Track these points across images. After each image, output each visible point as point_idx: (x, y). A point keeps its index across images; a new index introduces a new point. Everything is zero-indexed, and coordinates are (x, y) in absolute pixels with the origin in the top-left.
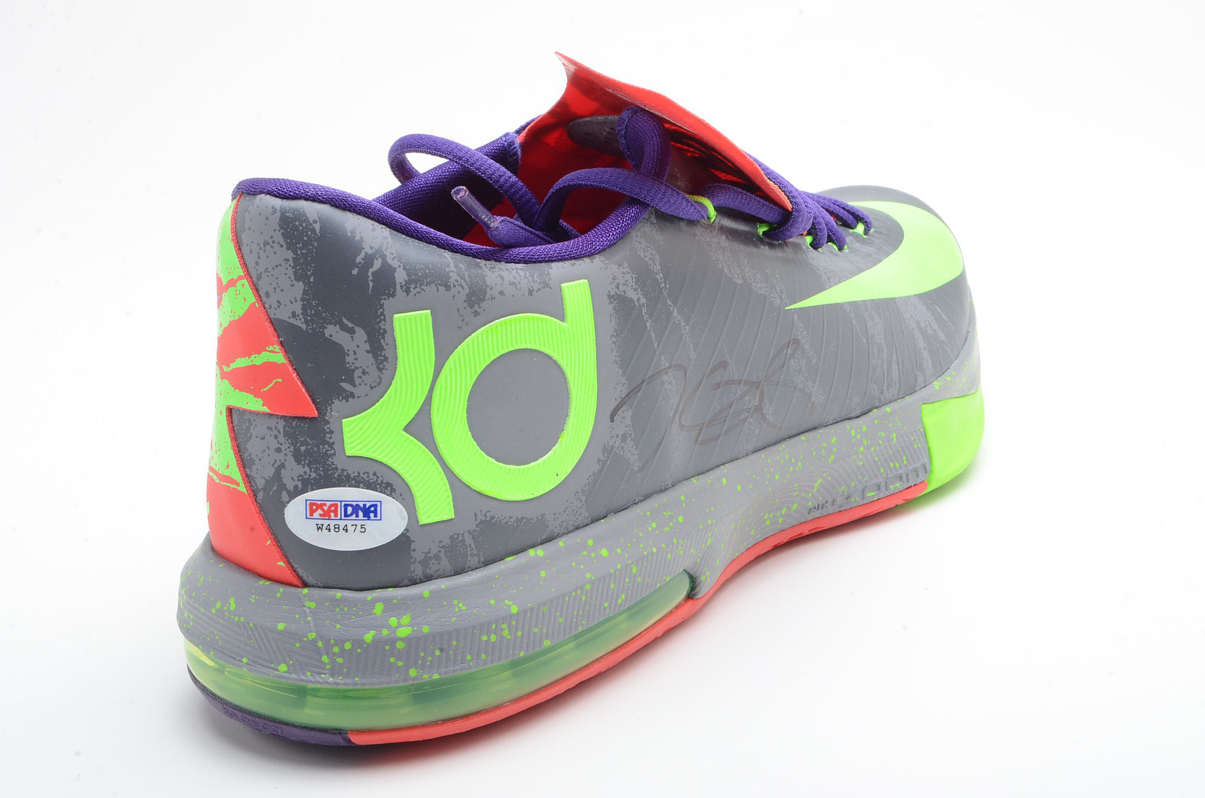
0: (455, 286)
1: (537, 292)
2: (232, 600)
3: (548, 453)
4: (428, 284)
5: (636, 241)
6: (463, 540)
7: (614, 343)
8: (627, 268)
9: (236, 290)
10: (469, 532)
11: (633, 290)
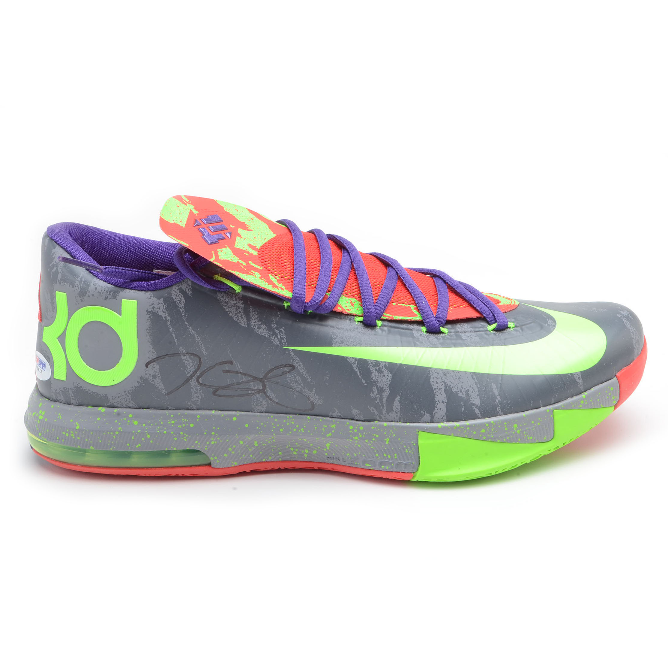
0: (76, 287)
1: (109, 299)
4: (67, 283)
5: (174, 291)
6: (68, 391)
10: (71, 389)
11: (163, 312)
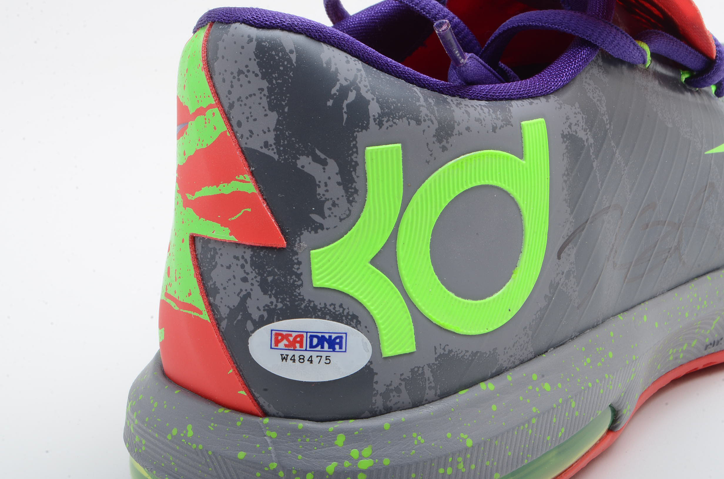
0: (425, 121)
1: (500, 129)
2: (190, 427)
3: (502, 288)
4: (400, 117)
5: (586, 82)
6: (423, 373)
7: (565, 181)
8: (578, 108)
9: (206, 119)
10: (429, 365)
11: (583, 131)
